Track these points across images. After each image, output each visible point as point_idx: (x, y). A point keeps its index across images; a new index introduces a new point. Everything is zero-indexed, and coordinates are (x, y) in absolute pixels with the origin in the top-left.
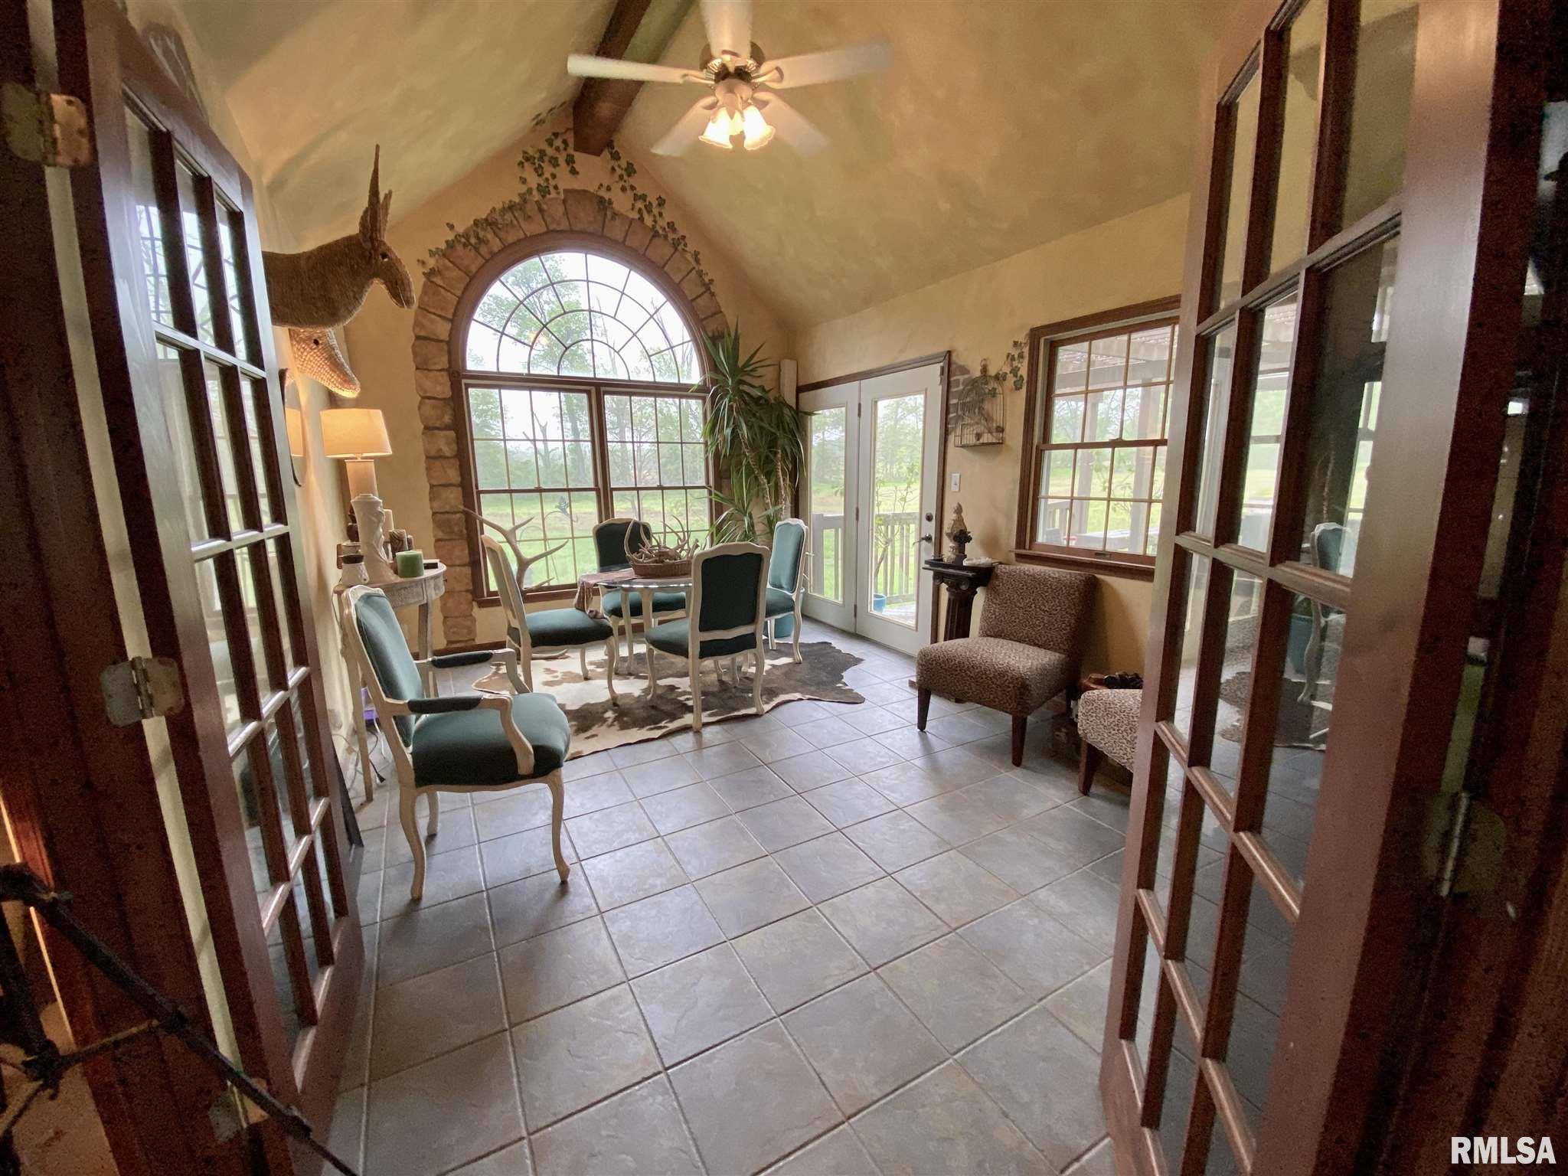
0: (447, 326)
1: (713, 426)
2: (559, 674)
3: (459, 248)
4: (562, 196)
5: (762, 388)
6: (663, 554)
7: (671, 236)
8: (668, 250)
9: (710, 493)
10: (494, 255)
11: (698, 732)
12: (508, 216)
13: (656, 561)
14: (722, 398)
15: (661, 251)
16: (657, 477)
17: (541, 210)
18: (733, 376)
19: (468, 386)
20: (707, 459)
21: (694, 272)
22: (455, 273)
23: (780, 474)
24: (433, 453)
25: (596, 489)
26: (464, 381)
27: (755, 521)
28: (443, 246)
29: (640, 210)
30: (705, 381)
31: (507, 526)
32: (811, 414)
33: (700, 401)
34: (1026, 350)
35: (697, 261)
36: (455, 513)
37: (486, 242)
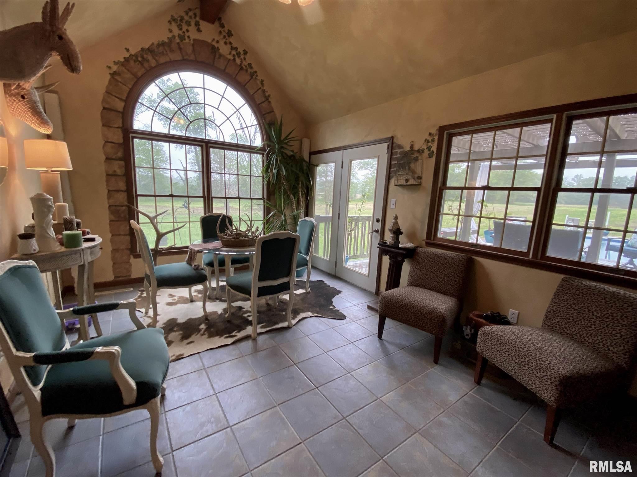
0: (123, 104)
1: (267, 168)
2: (176, 298)
3: (132, 62)
4: (192, 42)
5: (293, 151)
6: (239, 234)
7: (249, 70)
8: (248, 78)
9: (264, 202)
10: (152, 68)
11: (254, 340)
12: (161, 49)
13: (234, 238)
14: (272, 154)
15: (244, 77)
16: (237, 193)
17: (180, 49)
18: (278, 144)
19: (133, 138)
20: (263, 185)
21: (260, 90)
22: (128, 76)
23: (300, 194)
24: (111, 173)
25: (204, 197)
26: (131, 135)
27: (287, 218)
28: (122, 60)
29: (234, 55)
30: (264, 145)
31: (152, 215)
32: (317, 166)
33: (261, 156)
34: (436, 138)
35: (262, 84)
36: (122, 206)
37: (148, 61)
